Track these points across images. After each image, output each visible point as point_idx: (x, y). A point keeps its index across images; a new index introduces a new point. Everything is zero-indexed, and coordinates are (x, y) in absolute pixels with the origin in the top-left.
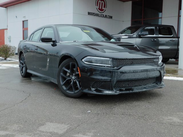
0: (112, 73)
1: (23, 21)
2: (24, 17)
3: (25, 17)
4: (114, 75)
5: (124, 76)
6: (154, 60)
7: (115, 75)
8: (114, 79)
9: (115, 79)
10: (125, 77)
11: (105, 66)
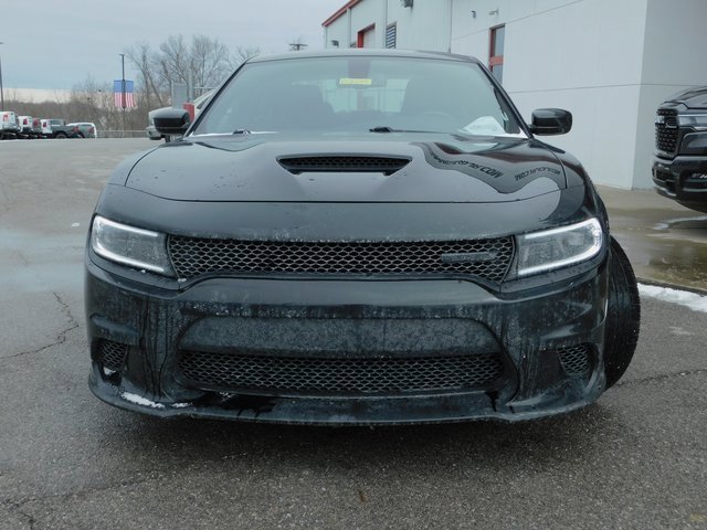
0: (144, 306)
1: (493, 31)
2: (492, 13)
3: (497, 12)
4: (154, 321)
5: (210, 330)
6: (446, 256)
7: (158, 320)
8: (156, 340)
9: (161, 338)
10: (212, 333)
11: (138, 269)
